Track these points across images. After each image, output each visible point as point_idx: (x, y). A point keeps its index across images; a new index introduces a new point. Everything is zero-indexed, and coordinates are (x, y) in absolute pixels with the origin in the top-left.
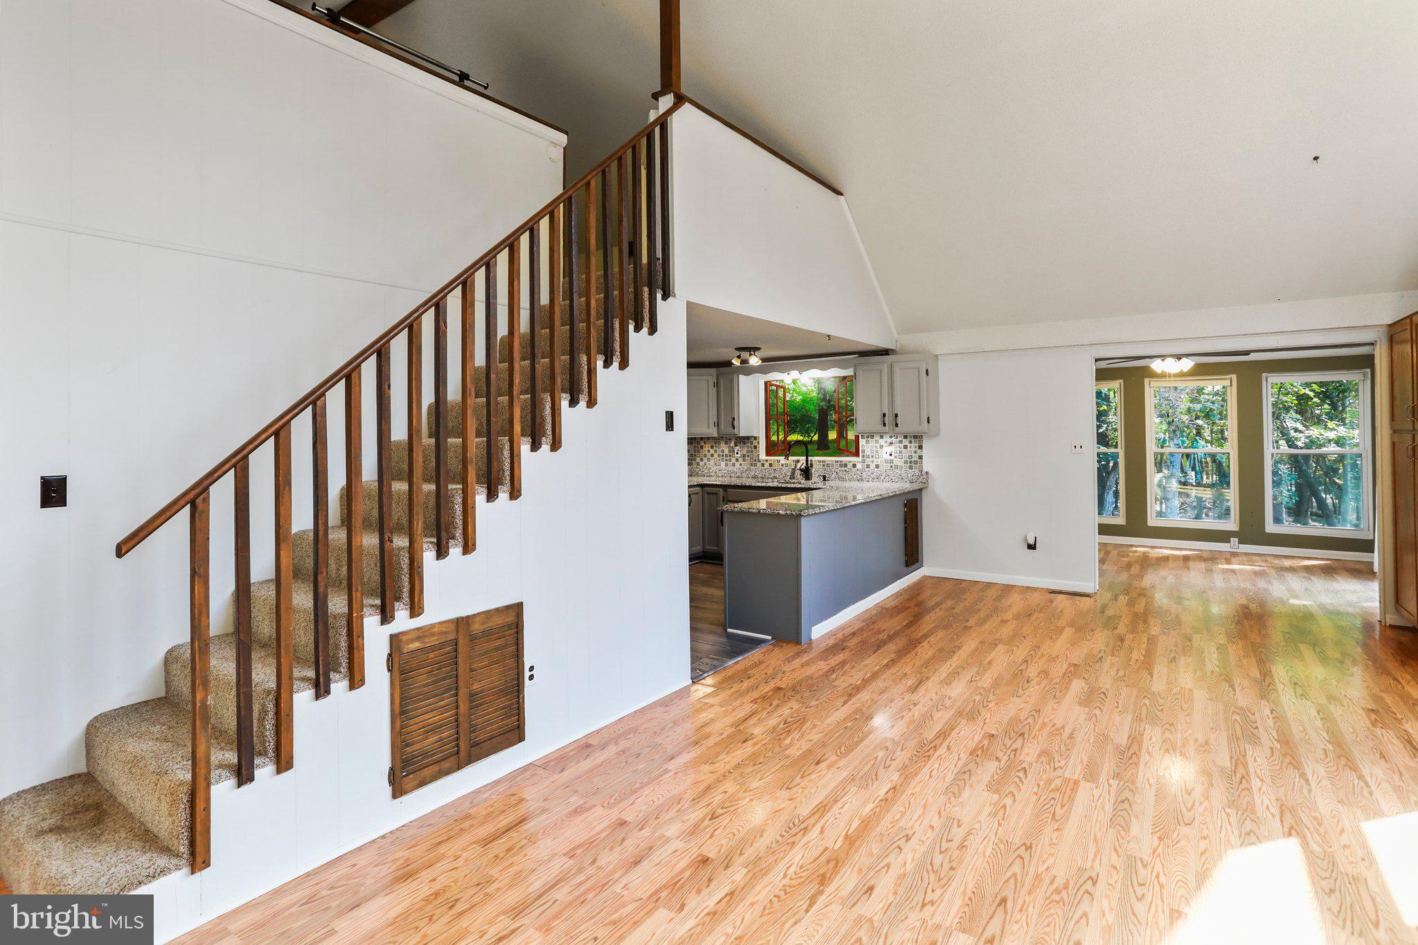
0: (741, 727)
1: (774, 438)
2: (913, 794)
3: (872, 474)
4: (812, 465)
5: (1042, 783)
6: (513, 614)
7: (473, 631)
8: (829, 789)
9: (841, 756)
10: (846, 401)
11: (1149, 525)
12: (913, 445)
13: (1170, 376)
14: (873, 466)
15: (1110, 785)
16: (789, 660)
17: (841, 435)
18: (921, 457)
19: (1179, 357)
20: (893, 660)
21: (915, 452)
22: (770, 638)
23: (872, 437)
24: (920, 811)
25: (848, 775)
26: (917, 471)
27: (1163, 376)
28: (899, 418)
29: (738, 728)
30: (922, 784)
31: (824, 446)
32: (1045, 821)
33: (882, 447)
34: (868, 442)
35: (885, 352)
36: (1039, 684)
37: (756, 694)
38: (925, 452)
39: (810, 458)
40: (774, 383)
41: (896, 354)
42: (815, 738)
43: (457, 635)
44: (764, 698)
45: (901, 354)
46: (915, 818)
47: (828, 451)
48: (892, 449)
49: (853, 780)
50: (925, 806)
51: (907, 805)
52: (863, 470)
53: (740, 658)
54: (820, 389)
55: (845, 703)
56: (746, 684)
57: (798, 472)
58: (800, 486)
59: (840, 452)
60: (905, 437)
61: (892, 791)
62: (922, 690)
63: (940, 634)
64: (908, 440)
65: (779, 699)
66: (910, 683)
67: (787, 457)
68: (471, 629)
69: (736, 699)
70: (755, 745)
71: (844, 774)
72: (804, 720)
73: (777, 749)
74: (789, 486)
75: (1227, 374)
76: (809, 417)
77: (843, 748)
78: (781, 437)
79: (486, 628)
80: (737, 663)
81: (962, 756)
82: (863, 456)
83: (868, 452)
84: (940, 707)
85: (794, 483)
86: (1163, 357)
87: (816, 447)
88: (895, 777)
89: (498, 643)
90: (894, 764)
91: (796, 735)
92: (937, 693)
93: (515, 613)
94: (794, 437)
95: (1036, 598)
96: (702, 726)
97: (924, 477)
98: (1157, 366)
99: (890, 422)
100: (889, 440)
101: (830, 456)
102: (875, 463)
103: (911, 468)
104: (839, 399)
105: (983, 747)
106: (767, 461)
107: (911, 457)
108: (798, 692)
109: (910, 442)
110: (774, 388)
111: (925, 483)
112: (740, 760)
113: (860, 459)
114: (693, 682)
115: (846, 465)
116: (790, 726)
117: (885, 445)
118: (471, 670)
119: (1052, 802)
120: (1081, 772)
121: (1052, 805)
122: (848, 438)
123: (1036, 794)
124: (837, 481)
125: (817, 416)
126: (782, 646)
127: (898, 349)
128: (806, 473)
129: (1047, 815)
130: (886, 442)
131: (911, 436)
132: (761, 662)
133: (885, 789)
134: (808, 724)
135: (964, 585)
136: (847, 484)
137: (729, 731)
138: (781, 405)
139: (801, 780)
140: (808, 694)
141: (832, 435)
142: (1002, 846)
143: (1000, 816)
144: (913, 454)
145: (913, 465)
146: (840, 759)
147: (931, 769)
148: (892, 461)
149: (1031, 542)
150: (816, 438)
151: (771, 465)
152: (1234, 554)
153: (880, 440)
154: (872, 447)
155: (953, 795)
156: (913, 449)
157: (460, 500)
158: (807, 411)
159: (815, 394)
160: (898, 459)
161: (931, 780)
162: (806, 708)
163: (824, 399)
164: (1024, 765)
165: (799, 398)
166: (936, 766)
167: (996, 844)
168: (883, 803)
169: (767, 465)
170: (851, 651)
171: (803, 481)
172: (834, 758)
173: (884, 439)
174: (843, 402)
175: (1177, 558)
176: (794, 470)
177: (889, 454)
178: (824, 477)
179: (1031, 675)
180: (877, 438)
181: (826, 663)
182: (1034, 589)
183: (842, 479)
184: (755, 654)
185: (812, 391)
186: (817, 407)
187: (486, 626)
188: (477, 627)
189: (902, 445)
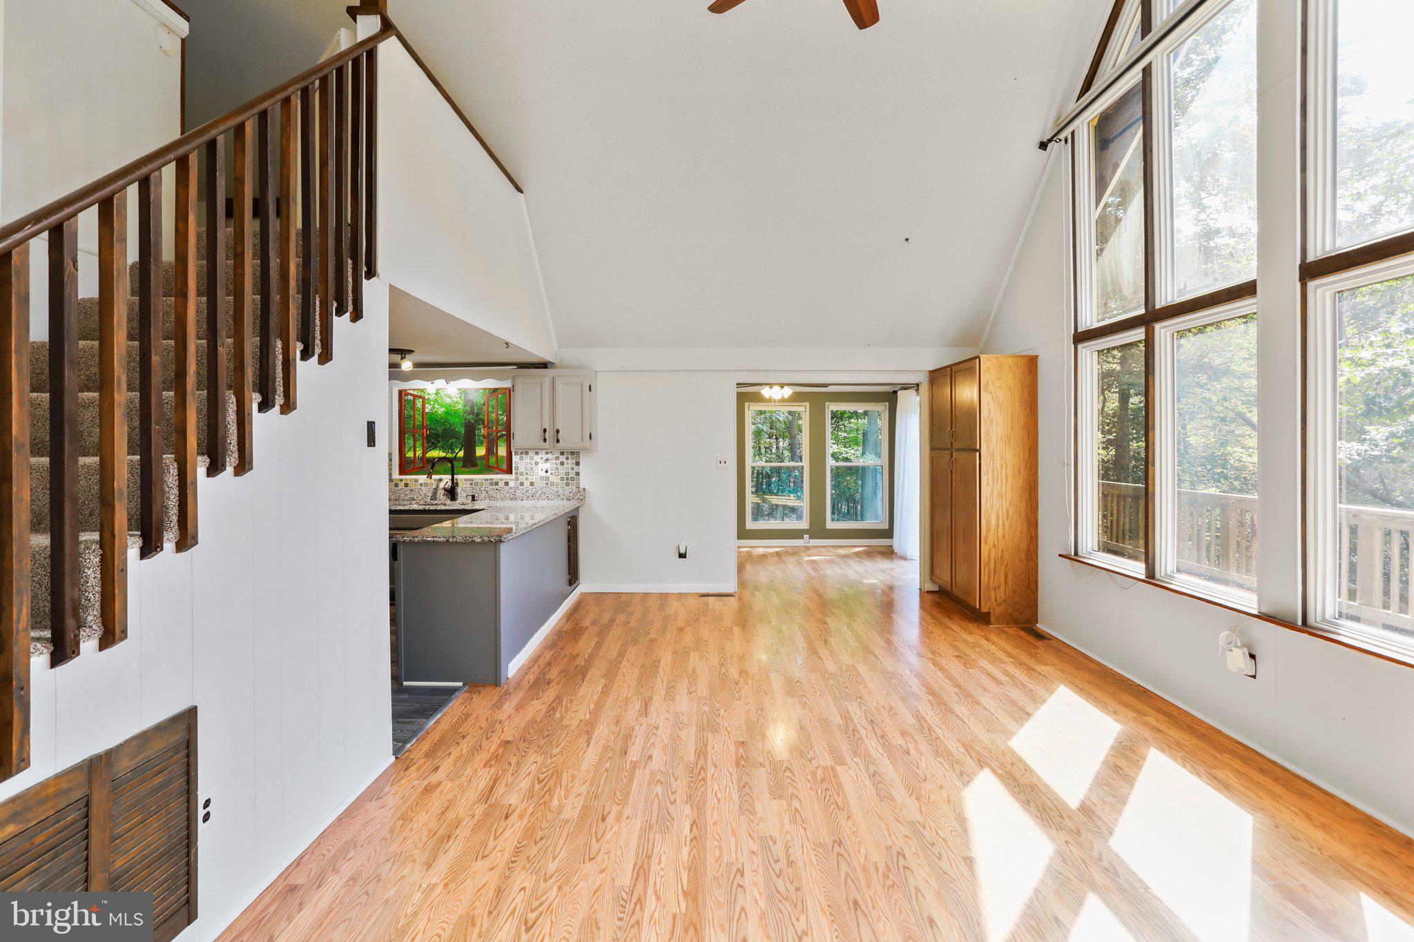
0: (492, 801)
1: (410, 454)
2: (715, 823)
3: (526, 492)
4: (457, 484)
5: (809, 777)
6: (182, 727)
7: (118, 773)
8: (633, 846)
9: (623, 803)
10: (497, 415)
11: (747, 528)
12: (570, 461)
13: (775, 401)
14: (527, 484)
15: (856, 763)
16: (498, 706)
17: (491, 451)
18: (578, 474)
19: (782, 386)
20: (605, 686)
21: (572, 469)
22: (460, 684)
23: (527, 453)
24: (733, 840)
25: (642, 822)
26: (574, 487)
27: (770, 400)
28: (560, 434)
29: (489, 802)
30: (716, 811)
31: (470, 463)
32: (834, 814)
33: (537, 463)
34: (521, 459)
35: (544, 365)
36: (746, 683)
37: (485, 756)
38: (582, 469)
39: (455, 476)
40: (411, 392)
41: (555, 368)
42: (583, 789)
43: (90, 788)
44: (496, 757)
45: (561, 368)
46: (733, 848)
47: (475, 468)
48: (547, 466)
49: (651, 827)
50: (733, 833)
51: (717, 837)
52: (516, 488)
53: (439, 715)
54: (466, 402)
55: (588, 743)
56: (465, 746)
57: (441, 493)
58: (443, 508)
59: (489, 469)
60: (562, 453)
61: (694, 827)
62: (652, 710)
63: (632, 652)
64: (565, 456)
65: (514, 755)
66: (637, 707)
67: (430, 476)
68: (114, 771)
69: (464, 766)
70: (521, 817)
71: (638, 823)
72: (557, 774)
73: (550, 816)
74: (432, 508)
75: (803, 402)
76: (453, 431)
77: (618, 793)
78: (419, 453)
79: (138, 763)
80: (438, 722)
81: (731, 770)
82: (516, 474)
83: (522, 469)
84: (681, 726)
85: (436, 504)
86: (771, 385)
87: (461, 464)
88: (687, 810)
89: (159, 779)
90: (678, 796)
91: (559, 793)
92: (668, 712)
93: (185, 726)
94: (435, 454)
95: (693, 603)
96: (443, 813)
97: (582, 493)
98: (766, 392)
99: (550, 438)
100: (545, 457)
101: (478, 474)
102: (530, 481)
103: (567, 484)
104: (488, 412)
105: (742, 756)
106: (401, 480)
107: (567, 474)
108: (531, 742)
109: (567, 458)
110: (410, 398)
111: (582, 499)
112: (516, 842)
113: (513, 476)
114: (397, 758)
115: (497, 484)
116: (548, 783)
117: (540, 461)
118: (113, 839)
119: (828, 793)
120: (830, 758)
121: (830, 796)
122: (499, 454)
123: (811, 789)
124: (487, 501)
125: (462, 430)
126: (480, 692)
127: (557, 363)
128: (452, 493)
129: (832, 807)
130: (542, 458)
131: (568, 453)
132: (468, 716)
133: (688, 827)
134: (565, 776)
135: (624, 598)
136: (499, 504)
137: (479, 810)
138: (419, 417)
139: (599, 845)
140: (543, 742)
141: (480, 451)
142: (820, 850)
143: (799, 819)
144: (570, 471)
145: (569, 481)
146: (623, 807)
147: (714, 792)
148: (547, 478)
149: (682, 551)
150: (461, 454)
151: (406, 485)
152: (807, 548)
153: (535, 457)
154: (527, 464)
155: (749, 813)
156: (570, 466)
157: (96, 560)
158: (451, 425)
159: (460, 406)
160: (554, 476)
161: (721, 803)
162: (551, 758)
163: (471, 413)
164: (785, 765)
165: (441, 411)
166: (716, 787)
167: (815, 850)
168: (694, 842)
169: (401, 485)
170: (558, 683)
171: (448, 502)
172: (615, 809)
173: (540, 456)
174: (493, 416)
175: (772, 554)
176: (436, 490)
177: (544, 470)
178: (473, 497)
179: (735, 677)
180: (532, 454)
181: (540, 702)
182: (687, 595)
183: (491, 498)
184: (454, 708)
185: (458, 402)
186: (463, 421)
187: (139, 758)
188: (124, 765)
189: (559, 462)
